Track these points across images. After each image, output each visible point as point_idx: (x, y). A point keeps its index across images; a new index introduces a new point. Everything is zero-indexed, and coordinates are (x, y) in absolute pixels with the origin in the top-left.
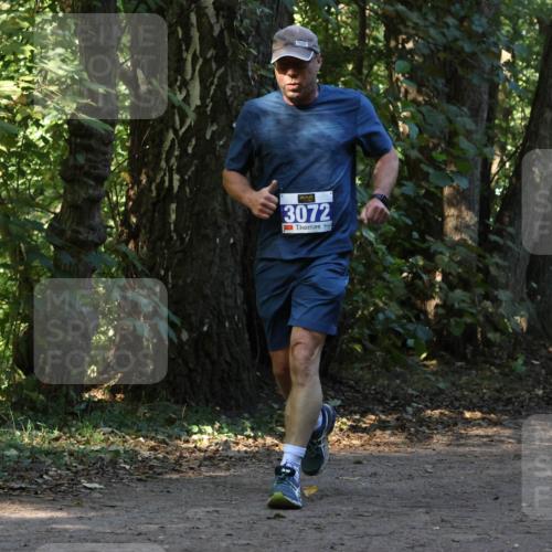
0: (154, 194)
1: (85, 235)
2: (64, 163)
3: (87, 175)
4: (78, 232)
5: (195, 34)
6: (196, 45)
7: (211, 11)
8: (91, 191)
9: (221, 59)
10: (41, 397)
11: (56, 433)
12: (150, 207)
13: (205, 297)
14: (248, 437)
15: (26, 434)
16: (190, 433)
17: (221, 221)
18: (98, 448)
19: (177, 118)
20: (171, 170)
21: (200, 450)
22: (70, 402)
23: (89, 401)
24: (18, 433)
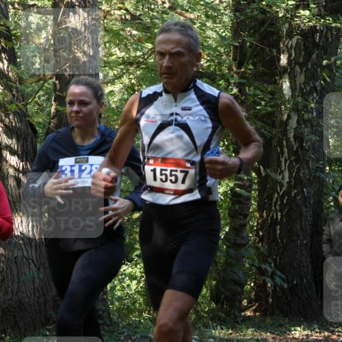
0: (270, 222)
1: (240, 241)
2: (230, 209)
3: (240, 214)
4: (237, 240)
5: (286, 150)
6: (286, 154)
7: (292, 140)
8: (242, 222)
9: (297, 161)
10: (223, 315)
11: (230, 331)
12: (268, 228)
13: (294, 268)
14: (317, 332)
15: (217, 332)
16: (290, 331)
17: (300, 233)
18: (249, 338)
19: (279, 187)
20: (276, 210)
21: (295, 339)
22: (236, 317)
23: (245, 316)
24: (213, 331)
